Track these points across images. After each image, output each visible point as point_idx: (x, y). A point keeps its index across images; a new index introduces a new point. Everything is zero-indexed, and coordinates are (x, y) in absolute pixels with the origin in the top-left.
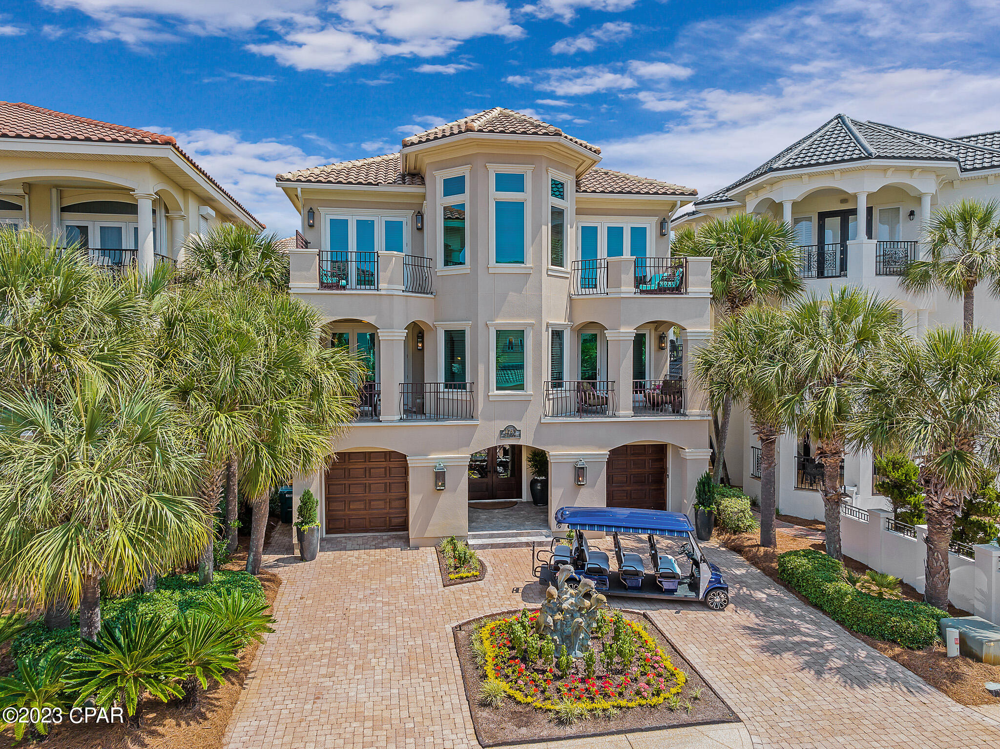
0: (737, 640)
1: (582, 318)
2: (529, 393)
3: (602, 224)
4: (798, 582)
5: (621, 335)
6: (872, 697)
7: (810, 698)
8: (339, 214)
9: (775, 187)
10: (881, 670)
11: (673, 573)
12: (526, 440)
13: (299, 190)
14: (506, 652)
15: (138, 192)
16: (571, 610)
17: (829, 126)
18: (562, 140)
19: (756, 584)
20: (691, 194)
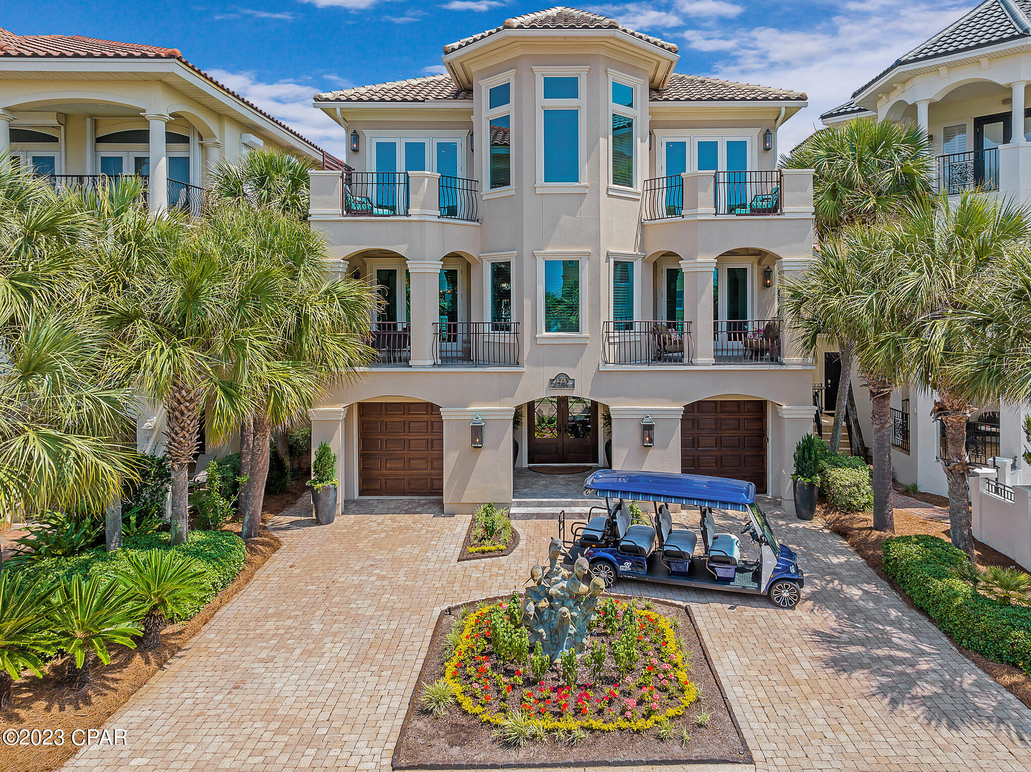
0: (796, 649)
1: (655, 247)
2: (584, 335)
3: (692, 140)
4: (902, 576)
5: (698, 265)
6: (959, 742)
7: (866, 736)
8: (386, 137)
9: (908, 85)
10: (986, 703)
11: (727, 556)
12: (583, 390)
13: (338, 110)
14: (482, 644)
15: (149, 114)
16: (562, 596)
17: (982, 7)
18: (618, 33)
19: (853, 577)
20: (798, 99)
